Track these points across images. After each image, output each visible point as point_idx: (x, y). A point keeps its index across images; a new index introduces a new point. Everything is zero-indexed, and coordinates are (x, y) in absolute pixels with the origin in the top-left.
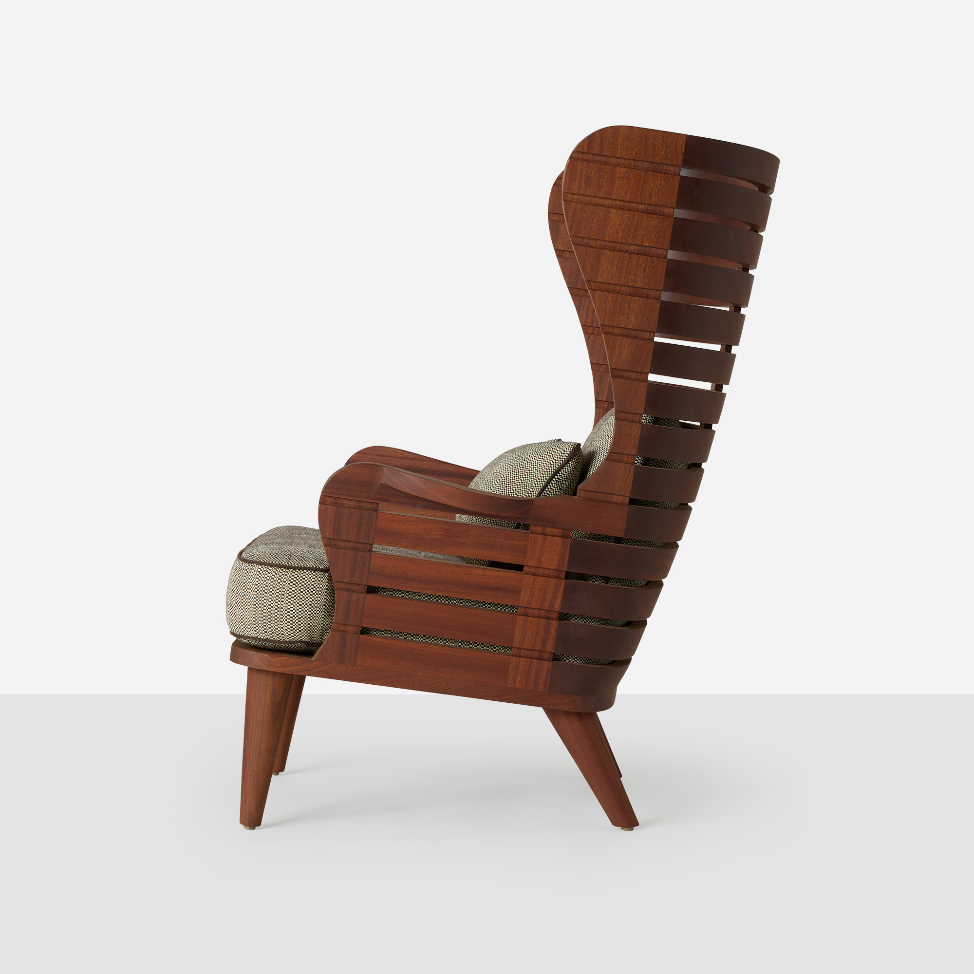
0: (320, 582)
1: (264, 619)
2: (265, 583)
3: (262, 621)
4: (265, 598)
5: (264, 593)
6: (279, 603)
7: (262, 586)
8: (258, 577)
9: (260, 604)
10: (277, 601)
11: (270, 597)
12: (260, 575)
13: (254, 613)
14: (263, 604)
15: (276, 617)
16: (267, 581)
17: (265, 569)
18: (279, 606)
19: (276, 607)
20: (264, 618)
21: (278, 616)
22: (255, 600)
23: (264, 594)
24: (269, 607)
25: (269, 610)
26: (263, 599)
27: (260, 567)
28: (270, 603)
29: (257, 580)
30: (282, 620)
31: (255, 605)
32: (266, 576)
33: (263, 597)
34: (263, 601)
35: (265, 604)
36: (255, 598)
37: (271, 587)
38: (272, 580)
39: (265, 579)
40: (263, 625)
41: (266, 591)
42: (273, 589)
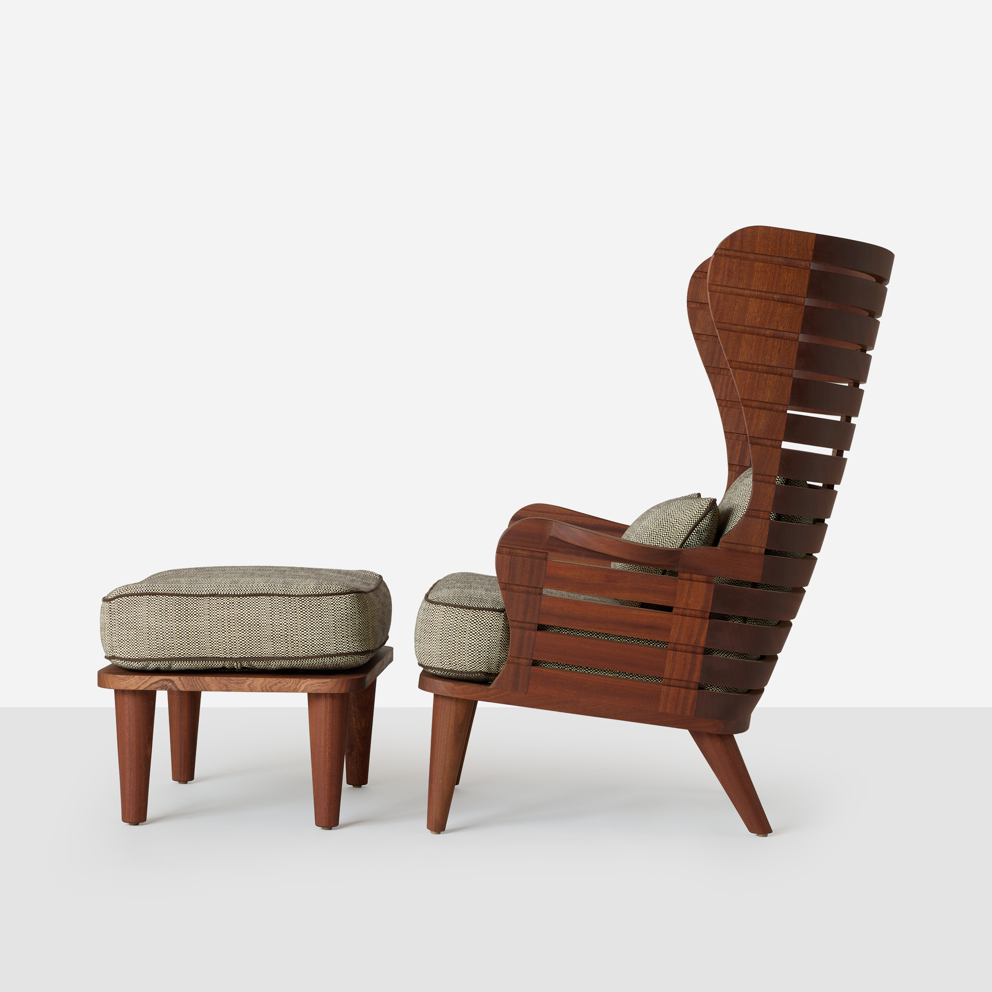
0: (497, 621)
1: (449, 653)
2: (449, 621)
3: (447, 654)
4: (450, 634)
5: (448, 630)
6: (462, 639)
7: (447, 624)
8: (443, 616)
9: (445, 639)
10: (460, 637)
11: (454, 633)
12: (445, 615)
13: (440, 647)
14: (448, 640)
15: (459, 651)
16: (452, 620)
17: (450, 610)
18: (461, 641)
19: (459, 643)
20: (449, 651)
21: (461, 650)
22: (441, 636)
23: (448, 631)
24: (453, 642)
25: (453, 645)
26: (448, 635)
27: (445, 608)
28: (454, 639)
29: (443, 619)
30: (464, 653)
31: (441, 640)
32: (450, 615)
34: (448, 637)
35: (449, 640)
36: (441, 634)
37: (455, 625)
38: (456, 619)
39: (450, 618)
40: (447, 658)
41: (450, 628)
42: (457, 626)
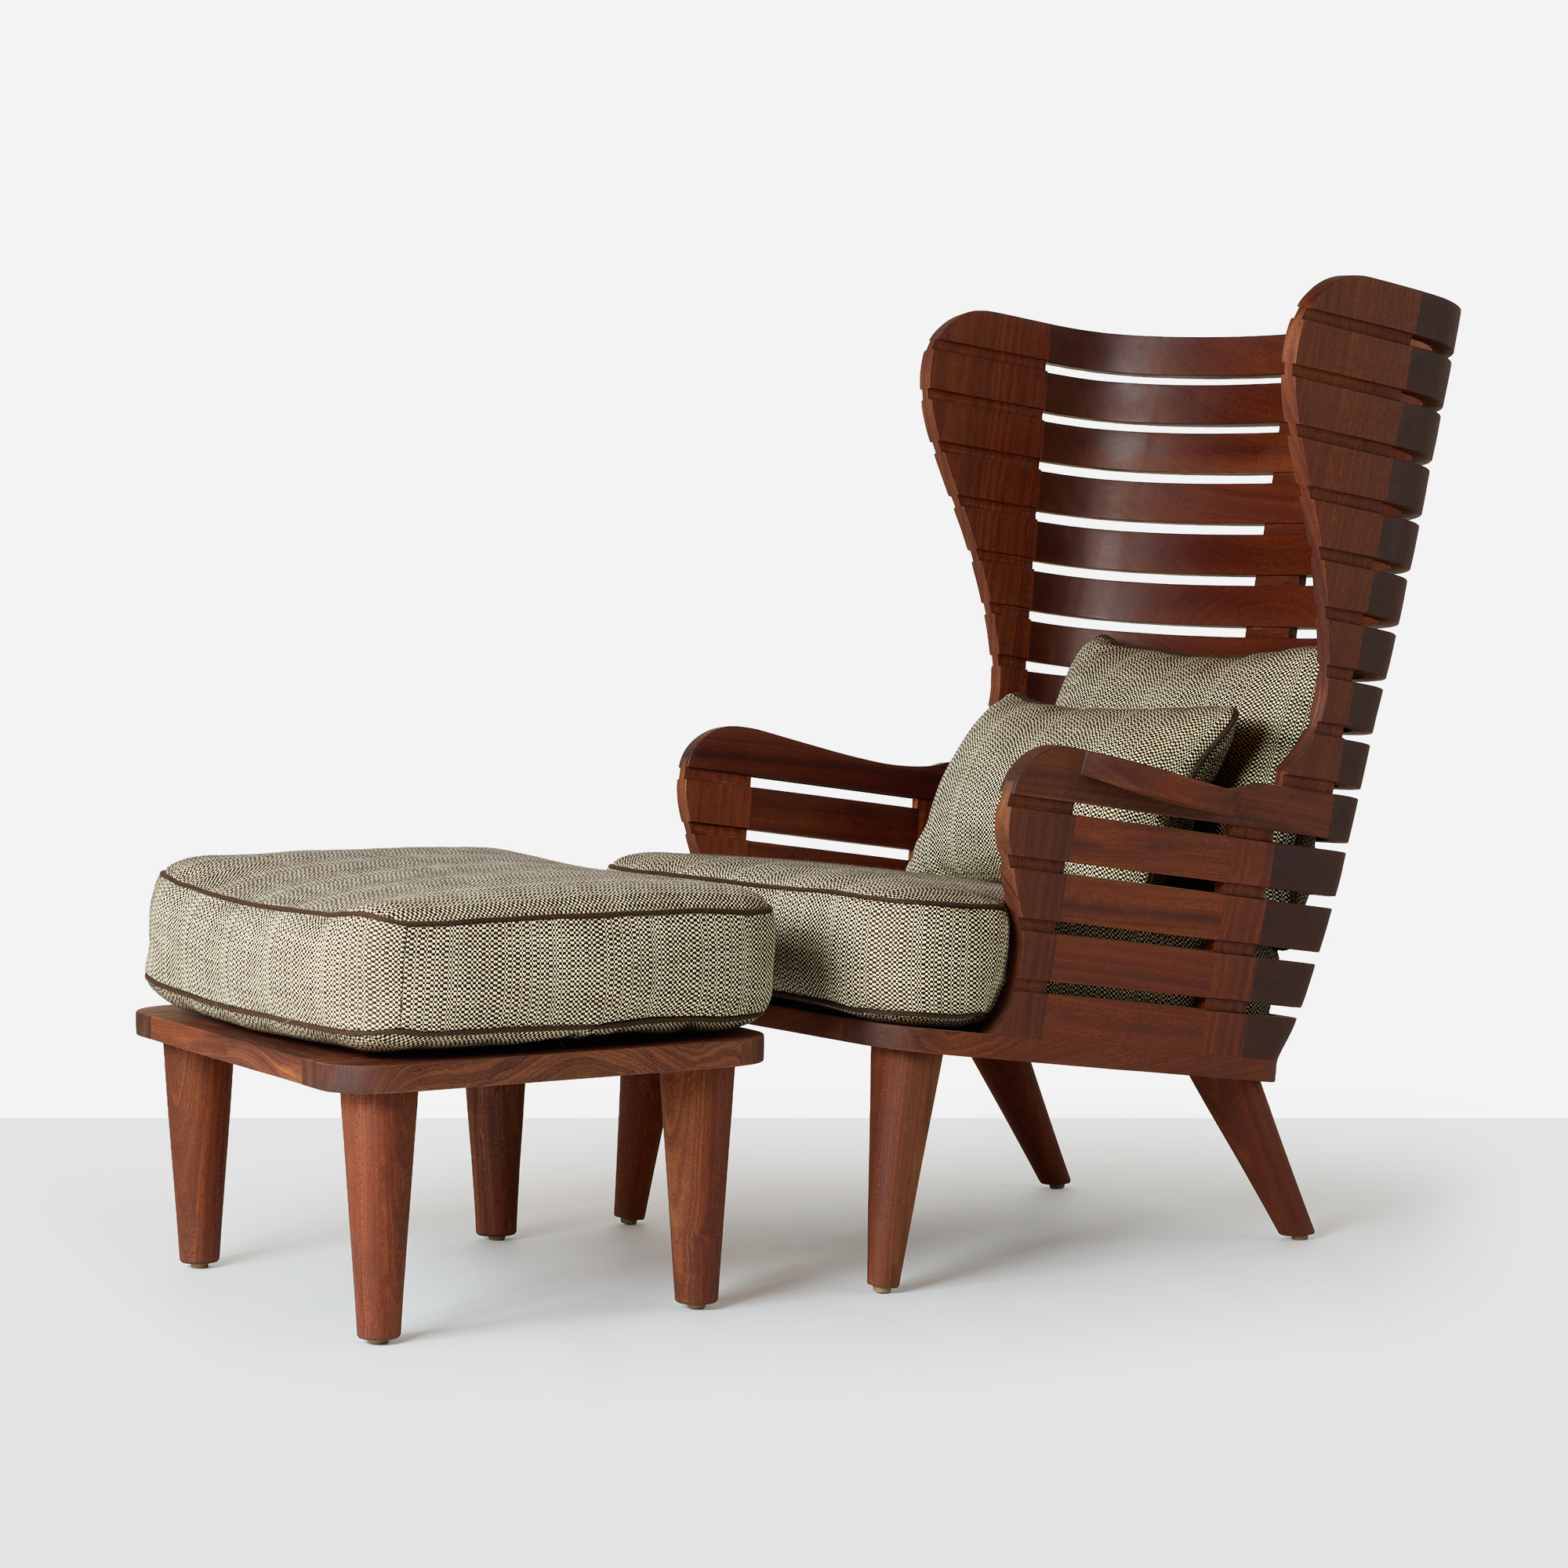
1: (938, 985)
2: (937, 931)
3: (936, 987)
4: (940, 953)
5: (937, 945)
6: (959, 959)
7: (933, 935)
8: (926, 923)
9: (932, 962)
10: (956, 956)
12: (929, 921)
13: (923, 976)
14: (936, 962)
15: (955, 981)
16: (941, 929)
17: (935, 911)
18: (959, 963)
19: (955, 966)
20: (939, 982)
22: (924, 957)
23: (937, 948)
24: (946, 965)
25: (946, 970)
26: (936, 955)
27: (927, 908)
29: (925, 928)
30: (963, 983)
31: (923, 964)
32: (938, 921)
33: (936, 953)
34: (936, 957)
35: (939, 962)
36: (924, 954)
37: (947, 936)
38: (948, 926)
39: (938, 926)
40: (936, 994)
41: (939, 943)
42: (950, 939)
